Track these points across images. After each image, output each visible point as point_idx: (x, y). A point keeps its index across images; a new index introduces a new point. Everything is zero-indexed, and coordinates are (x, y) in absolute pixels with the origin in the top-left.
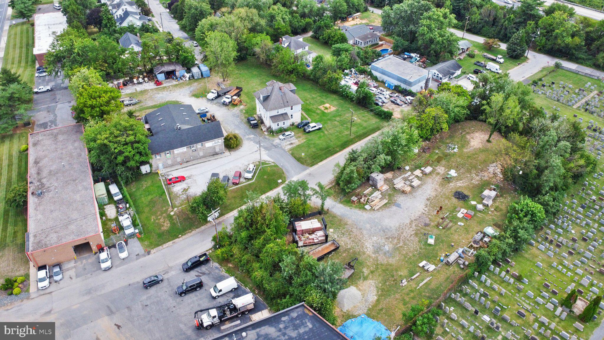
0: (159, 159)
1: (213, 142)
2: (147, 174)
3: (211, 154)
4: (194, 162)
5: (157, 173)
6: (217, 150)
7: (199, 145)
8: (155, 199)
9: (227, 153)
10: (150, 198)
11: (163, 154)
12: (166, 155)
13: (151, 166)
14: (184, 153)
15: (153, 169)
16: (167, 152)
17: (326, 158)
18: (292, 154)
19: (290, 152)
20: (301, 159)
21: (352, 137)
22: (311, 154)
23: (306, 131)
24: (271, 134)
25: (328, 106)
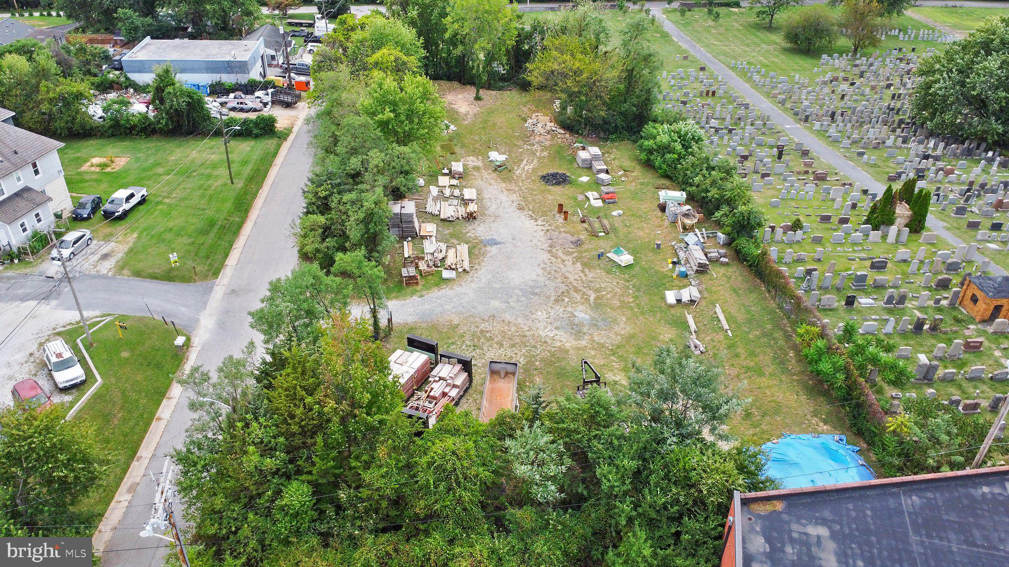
17: (232, 245)
18: (138, 274)
19: (125, 272)
20: (175, 273)
21: (239, 184)
22: (189, 251)
23: (116, 214)
24: (16, 261)
25: (102, 160)
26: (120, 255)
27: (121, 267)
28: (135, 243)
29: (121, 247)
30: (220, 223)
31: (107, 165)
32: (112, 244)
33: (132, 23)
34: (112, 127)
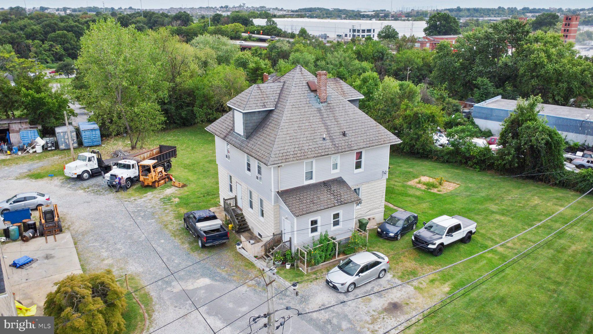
23: (430, 246)
24: (288, 267)
25: (431, 180)
29: (420, 300)
31: (434, 186)
32: (410, 289)
33: (486, 89)
34: (450, 153)
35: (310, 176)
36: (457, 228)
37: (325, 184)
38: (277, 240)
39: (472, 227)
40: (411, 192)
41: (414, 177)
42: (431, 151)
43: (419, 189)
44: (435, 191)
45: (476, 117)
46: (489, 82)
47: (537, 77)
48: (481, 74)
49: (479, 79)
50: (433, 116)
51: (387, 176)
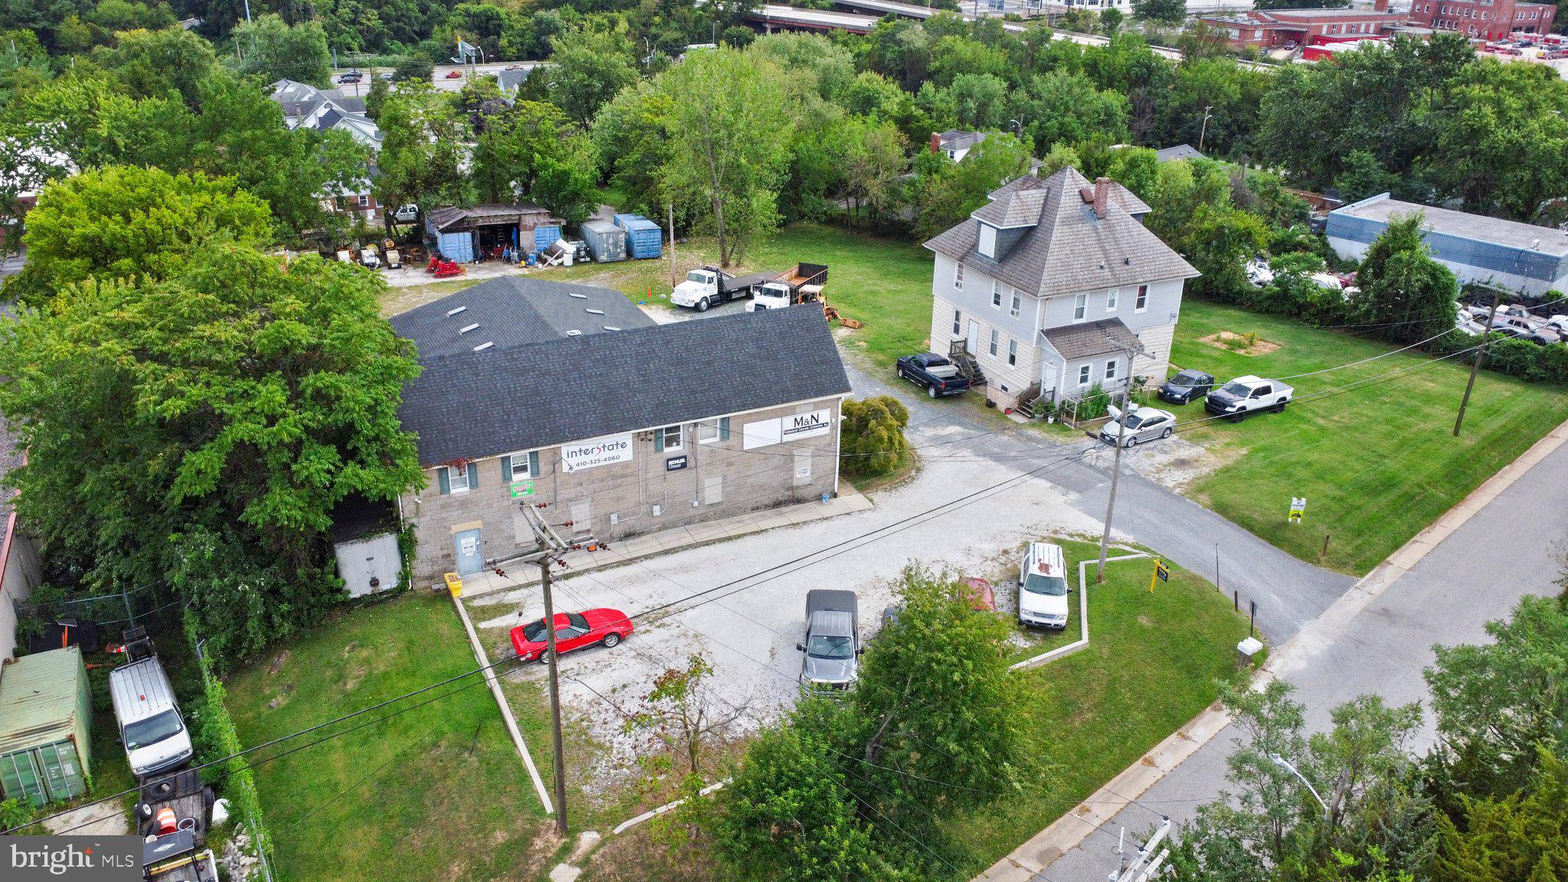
0: (464, 503)
1: (789, 422)
2: (376, 601)
3: (768, 497)
4: (670, 539)
5: (446, 595)
6: (803, 473)
7: (706, 434)
8: (423, 761)
9: (852, 498)
10: (387, 750)
11: (489, 468)
12: (507, 478)
13: (407, 547)
14: (614, 475)
15: (421, 567)
16: (518, 456)
17: (1413, 534)
18: (1222, 509)
19: (1204, 498)
20: (1288, 534)
21: (1468, 441)
22: (1328, 509)
23: (1228, 409)
24: (1051, 420)
25: (1237, 337)
26: (1205, 470)
27: (1199, 488)
28: (1238, 462)
29: (1212, 459)
30: (1406, 488)
31: (1240, 346)
32: (1200, 450)
33: (1366, 174)
34: (1273, 297)
35: (1080, 313)
36: (1266, 390)
37: (1100, 325)
38: (1034, 392)
39: (1287, 392)
40: (1204, 352)
41: (1210, 332)
42: (1240, 293)
43: (1218, 349)
44: (1242, 352)
45: (1333, 235)
46: (1372, 160)
47: (1473, 154)
48: (1360, 142)
49: (1355, 153)
50: (1250, 233)
51: (1176, 321)
